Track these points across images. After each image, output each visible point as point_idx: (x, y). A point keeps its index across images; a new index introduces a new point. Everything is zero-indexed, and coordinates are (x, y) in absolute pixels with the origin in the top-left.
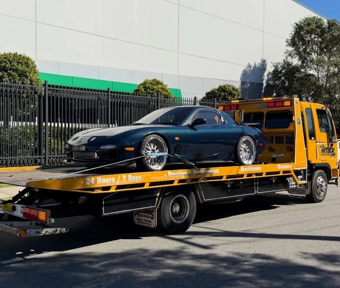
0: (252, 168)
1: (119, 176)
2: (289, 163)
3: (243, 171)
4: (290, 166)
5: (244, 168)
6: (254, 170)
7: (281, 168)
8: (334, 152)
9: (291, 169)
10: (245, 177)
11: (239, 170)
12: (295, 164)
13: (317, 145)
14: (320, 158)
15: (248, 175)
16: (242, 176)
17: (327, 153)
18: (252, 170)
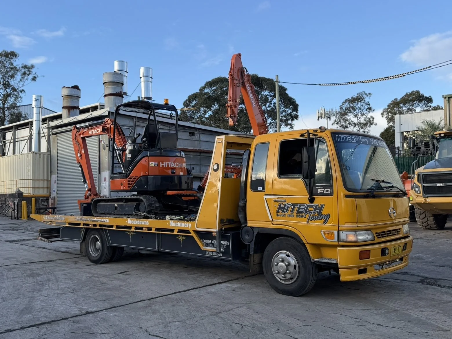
0: (138, 221)
3: (129, 223)
4: (188, 224)
5: (131, 221)
6: (141, 224)
8: (324, 212)
9: (190, 228)
10: (133, 230)
11: (126, 222)
12: (195, 222)
13: (266, 199)
14: (273, 220)
15: (137, 228)
16: (130, 228)
17: (295, 214)
18: (139, 224)
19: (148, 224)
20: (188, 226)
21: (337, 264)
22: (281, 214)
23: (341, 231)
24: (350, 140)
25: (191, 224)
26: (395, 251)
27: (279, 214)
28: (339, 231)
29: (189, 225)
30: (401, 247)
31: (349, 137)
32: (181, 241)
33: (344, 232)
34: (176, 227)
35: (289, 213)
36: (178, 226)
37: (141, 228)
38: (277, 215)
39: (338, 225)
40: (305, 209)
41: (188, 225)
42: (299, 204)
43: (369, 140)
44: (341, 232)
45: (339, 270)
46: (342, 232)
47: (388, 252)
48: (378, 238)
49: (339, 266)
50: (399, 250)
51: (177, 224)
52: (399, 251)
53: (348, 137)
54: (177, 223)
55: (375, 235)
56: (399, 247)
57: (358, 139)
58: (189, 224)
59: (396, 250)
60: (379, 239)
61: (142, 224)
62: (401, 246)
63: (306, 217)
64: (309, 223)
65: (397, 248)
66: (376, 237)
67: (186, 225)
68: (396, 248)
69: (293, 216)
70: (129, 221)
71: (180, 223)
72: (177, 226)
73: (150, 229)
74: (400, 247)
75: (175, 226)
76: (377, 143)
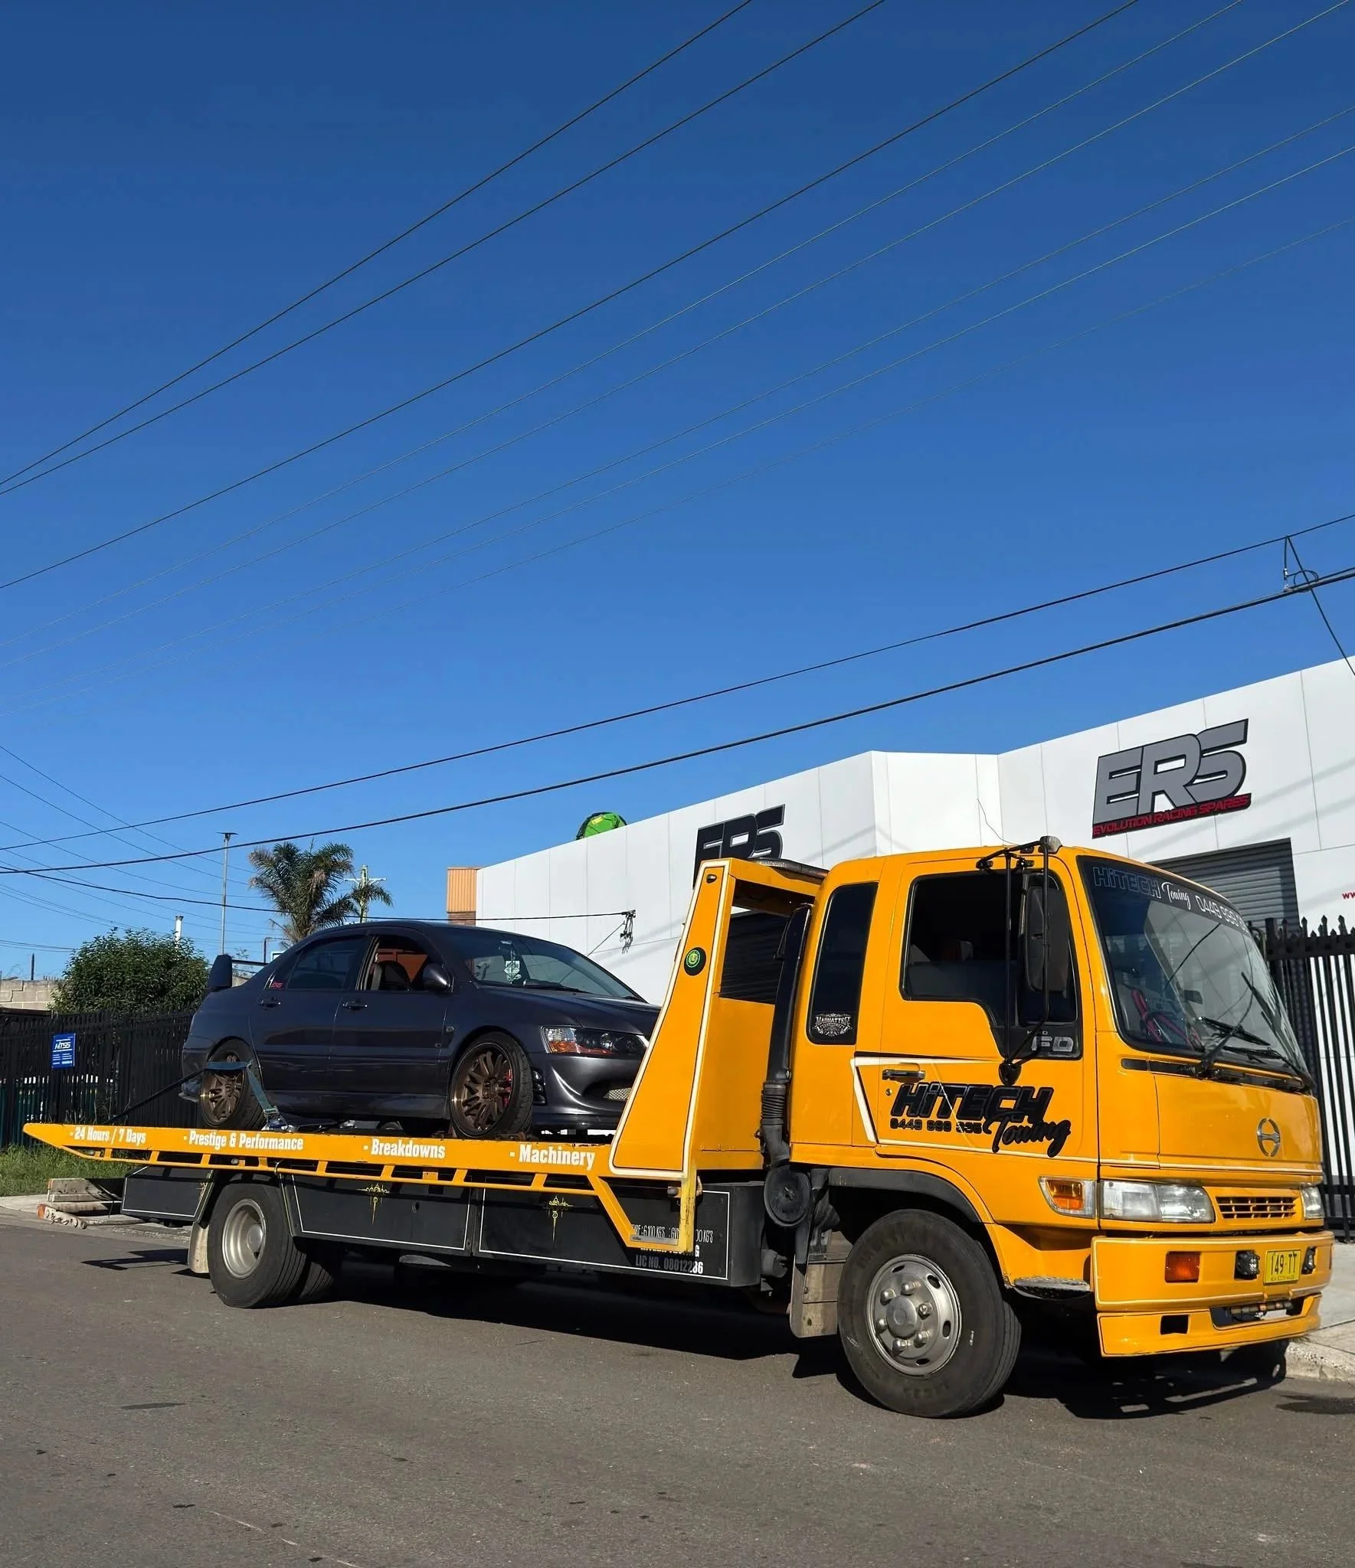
0: (409, 1146)
1: (116, 1130)
2: (577, 1145)
3: (376, 1153)
4: (583, 1154)
5: (382, 1145)
7: (535, 1160)
8: (1052, 1115)
9: (589, 1168)
10: (386, 1176)
11: (366, 1148)
12: (611, 1147)
13: (857, 1068)
14: (881, 1141)
15: (400, 1171)
16: (377, 1169)
17: (953, 1119)
18: (410, 1155)
19: (442, 1156)
20: (582, 1163)
21: (1091, 1296)
22: (908, 1120)
23: (1107, 1180)
24: (1136, 889)
25: (593, 1155)
26: (1280, 1269)
27: (900, 1119)
28: (1099, 1180)
29: (589, 1158)
30: (1298, 1258)
31: (1132, 879)
32: (555, 1218)
33: (1115, 1183)
34: (540, 1163)
35: (934, 1117)
36: (550, 1161)
37: (417, 1171)
38: (894, 1124)
39: (1097, 1160)
40: (987, 1103)
41: (585, 1158)
42: (968, 1086)
43: (1193, 899)
44: (1106, 1183)
45: (1099, 1315)
46: (1111, 1185)
47: (1257, 1267)
48: (1226, 1216)
49: (1099, 1302)
50: (1292, 1267)
51: (545, 1156)
52: (1292, 1270)
53: (1129, 876)
54: (546, 1153)
55: (1216, 1206)
56: (1290, 1256)
57: (1161, 889)
58: (588, 1154)
59: (1282, 1265)
60: (1227, 1220)
61: (422, 1156)
62: (1298, 1253)
63: (989, 1132)
64: (999, 1152)
65: (1287, 1260)
66: (1219, 1214)
67: (578, 1157)
68: (1282, 1256)
69: (947, 1127)
70: (374, 1146)
71: (557, 1150)
72: (543, 1161)
73: (447, 1173)
74: (1295, 1255)
75: (537, 1161)
76: (1218, 911)
